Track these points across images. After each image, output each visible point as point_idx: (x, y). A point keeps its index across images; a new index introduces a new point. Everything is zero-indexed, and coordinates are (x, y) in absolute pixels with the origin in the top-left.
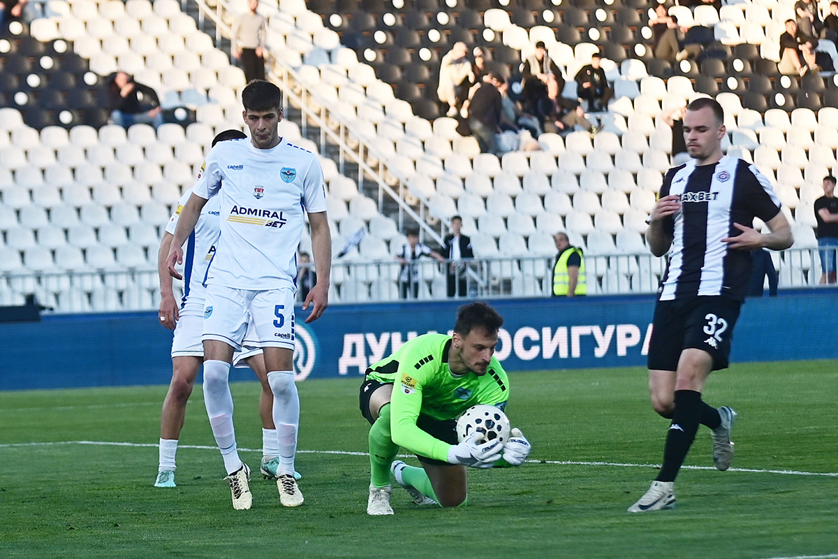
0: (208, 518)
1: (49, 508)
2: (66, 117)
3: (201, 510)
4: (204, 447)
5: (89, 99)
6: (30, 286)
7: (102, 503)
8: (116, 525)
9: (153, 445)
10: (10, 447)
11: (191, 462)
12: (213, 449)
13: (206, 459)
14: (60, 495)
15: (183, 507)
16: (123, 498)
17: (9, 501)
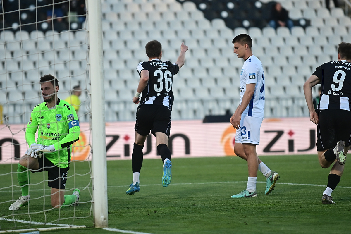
0: (313, 220)
1: (236, 214)
2: (246, 23)
3: (310, 216)
4: (312, 185)
5: (257, 15)
6: (228, 105)
7: (262, 212)
8: (268, 223)
9: (286, 184)
10: (217, 183)
11: (305, 192)
12: (316, 186)
13: (313, 191)
14: (241, 207)
15: (301, 215)
16: (272, 209)
17: (216, 210)
